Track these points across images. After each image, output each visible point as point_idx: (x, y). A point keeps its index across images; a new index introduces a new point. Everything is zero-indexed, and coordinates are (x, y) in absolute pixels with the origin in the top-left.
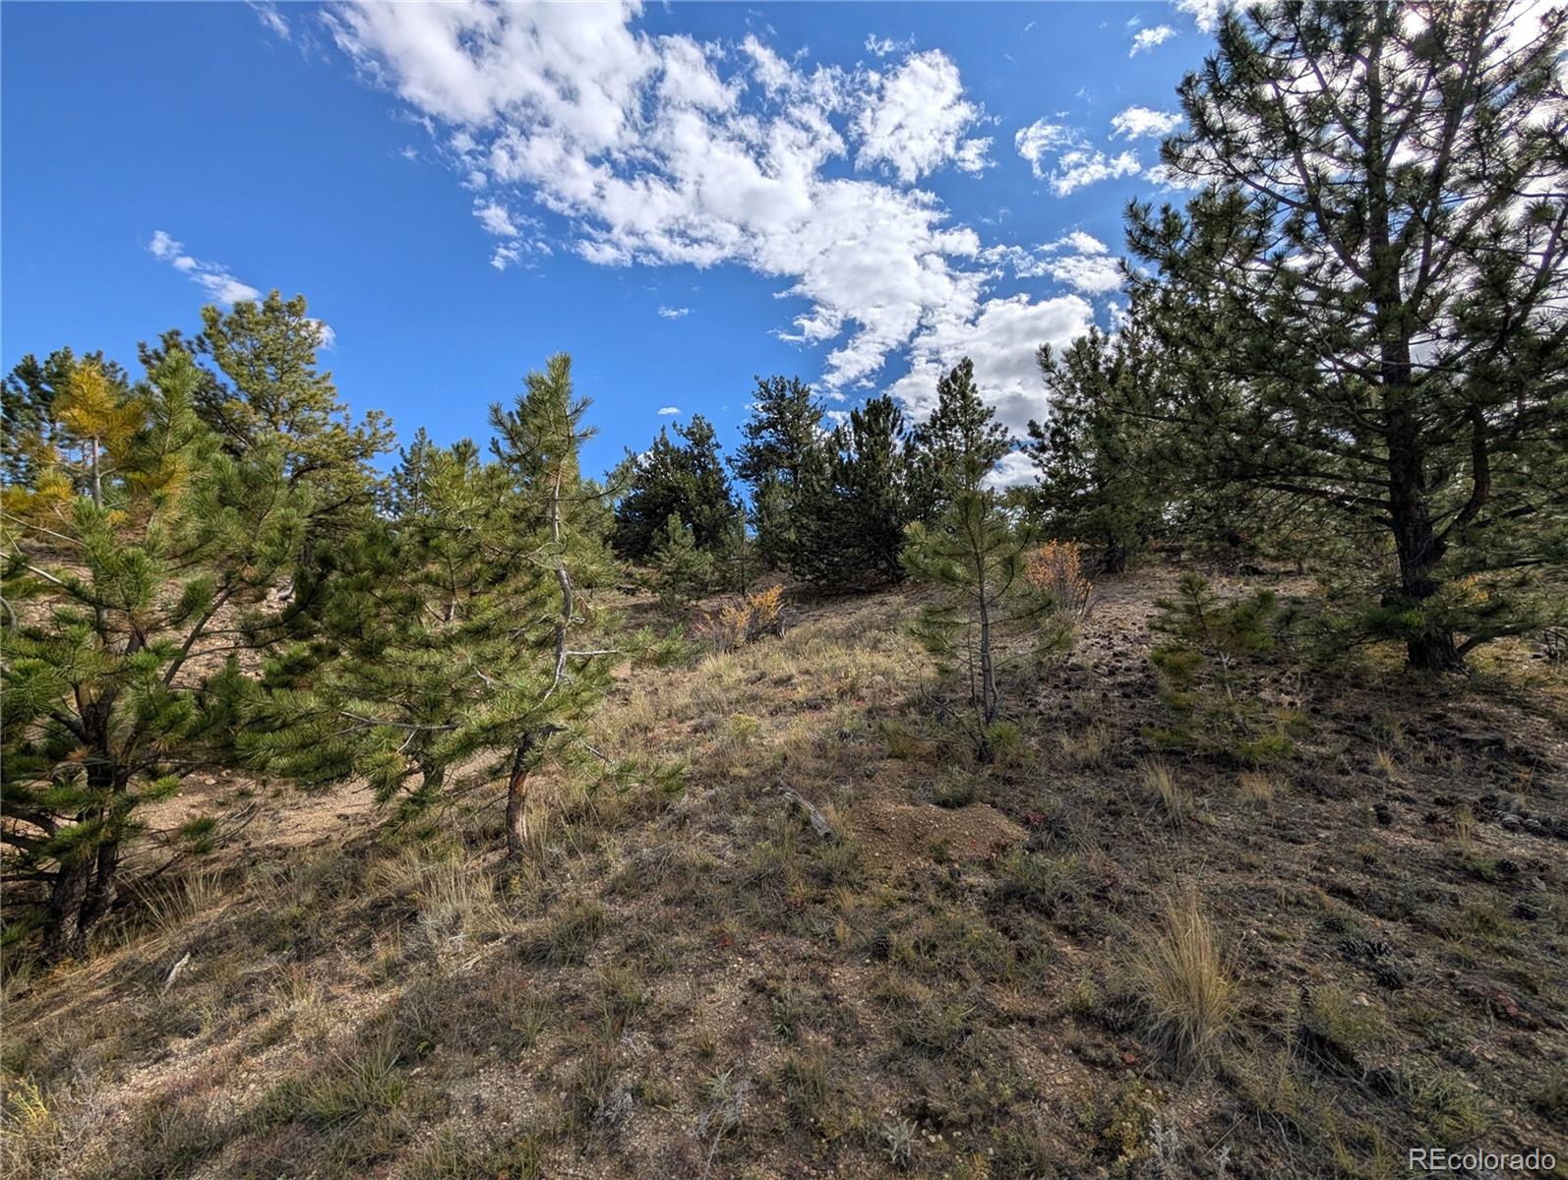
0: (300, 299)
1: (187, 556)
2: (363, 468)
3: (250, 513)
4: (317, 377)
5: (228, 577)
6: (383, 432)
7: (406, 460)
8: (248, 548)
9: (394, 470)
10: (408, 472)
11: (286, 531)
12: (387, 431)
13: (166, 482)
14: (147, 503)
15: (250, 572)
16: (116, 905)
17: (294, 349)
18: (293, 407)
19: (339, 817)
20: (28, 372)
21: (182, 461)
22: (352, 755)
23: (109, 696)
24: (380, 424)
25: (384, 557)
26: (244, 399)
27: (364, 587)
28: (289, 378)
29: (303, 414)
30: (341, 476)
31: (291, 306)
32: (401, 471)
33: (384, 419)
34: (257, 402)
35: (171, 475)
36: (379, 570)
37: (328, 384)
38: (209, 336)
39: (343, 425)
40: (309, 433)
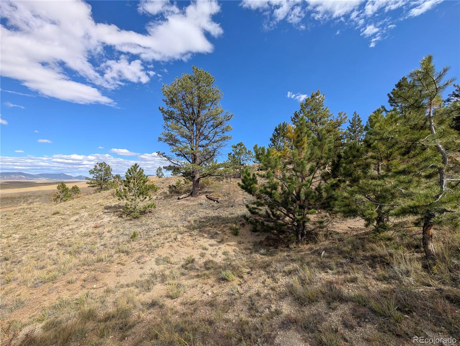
0: (318, 91)
1: (309, 160)
2: (339, 129)
3: (321, 147)
4: (324, 109)
5: (317, 164)
6: (343, 118)
7: (351, 124)
8: (321, 156)
9: (348, 127)
10: (352, 127)
11: (330, 150)
12: (345, 116)
13: (303, 144)
14: (301, 149)
15: (322, 161)
16: (306, 235)
17: (318, 104)
18: (320, 119)
19: (349, 227)
20: (276, 130)
21: (305, 139)
22: (357, 210)
23: (300, 190)
24: (342, 115)
25: (355, 153)
26: (310, 121)
27: (351, 162)
28: (318, 112)
29: (323, 120)
30: (334, 133)
31: (317, 93)
32: (350, 127)
33: (343, 114)
34: (312, 121)
35: (304, 142)
36: (354, 157)
37: (327, 110)
38: (301, 110)
39: (332, 119)
40: (324, 124)
